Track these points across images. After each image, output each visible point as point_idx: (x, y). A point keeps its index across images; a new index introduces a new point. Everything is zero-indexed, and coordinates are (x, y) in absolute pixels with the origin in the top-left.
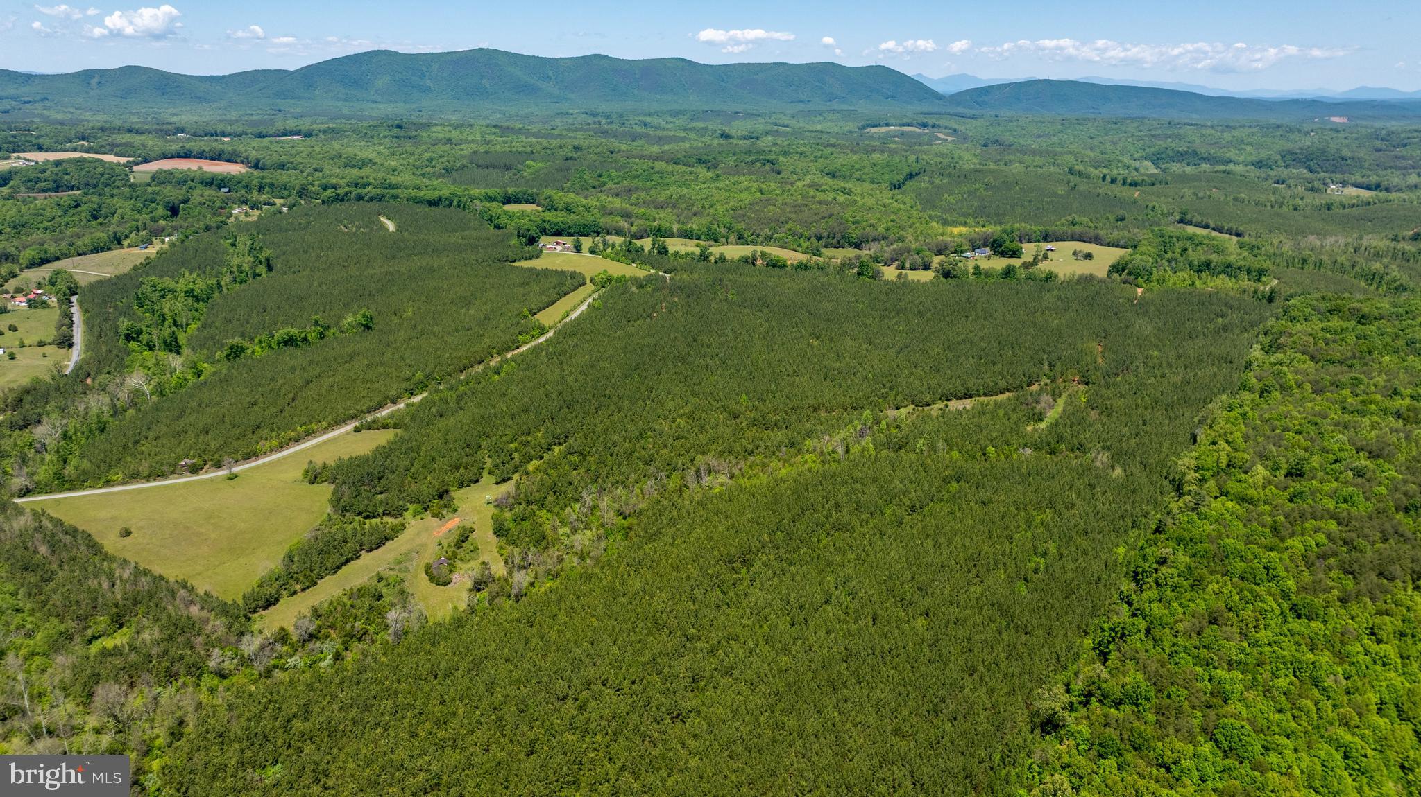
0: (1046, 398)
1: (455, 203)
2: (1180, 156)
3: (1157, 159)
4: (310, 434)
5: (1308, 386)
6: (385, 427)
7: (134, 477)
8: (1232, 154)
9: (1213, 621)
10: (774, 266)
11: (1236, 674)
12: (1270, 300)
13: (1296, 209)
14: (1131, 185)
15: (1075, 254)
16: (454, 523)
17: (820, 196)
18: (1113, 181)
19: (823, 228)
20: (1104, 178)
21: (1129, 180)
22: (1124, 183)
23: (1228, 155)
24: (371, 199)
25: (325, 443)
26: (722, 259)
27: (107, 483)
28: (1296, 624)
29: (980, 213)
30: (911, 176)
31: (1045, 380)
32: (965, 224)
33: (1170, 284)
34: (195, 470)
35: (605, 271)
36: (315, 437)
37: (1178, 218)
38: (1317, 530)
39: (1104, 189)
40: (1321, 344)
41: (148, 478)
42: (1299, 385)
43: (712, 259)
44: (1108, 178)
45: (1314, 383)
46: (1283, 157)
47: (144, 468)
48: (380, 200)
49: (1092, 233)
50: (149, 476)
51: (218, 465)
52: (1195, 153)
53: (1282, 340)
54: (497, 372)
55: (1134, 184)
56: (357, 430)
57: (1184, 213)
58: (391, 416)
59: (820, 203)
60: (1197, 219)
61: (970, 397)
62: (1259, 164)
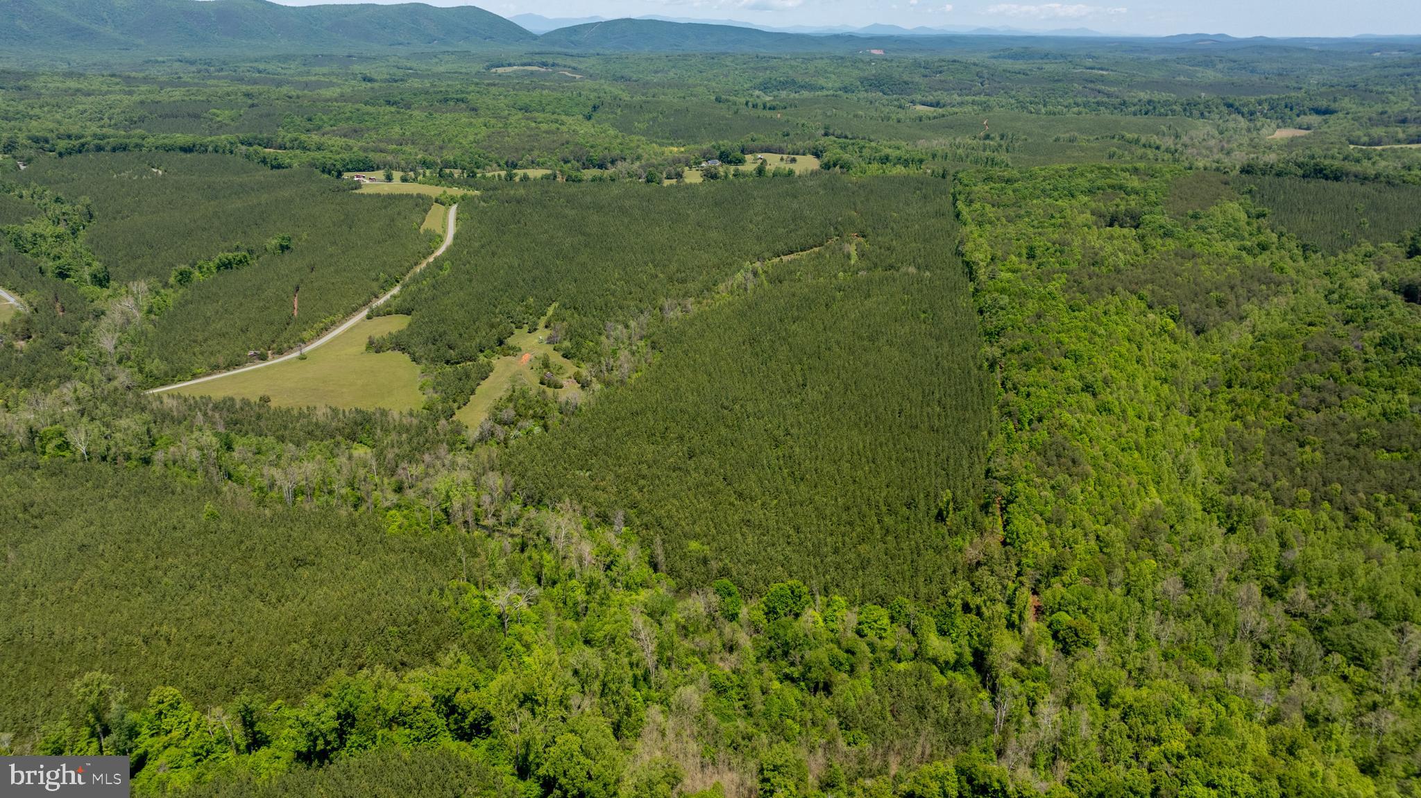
0: (847, 245)
1: (210, 148)
2: (783, 85)
3: (765, 87)
4: (333, 323)
5: (1004, 220)
6: (389, 313)
7: (216, 368)
8: (822, 82)
9: (1039, 316)
10: (574, 181)
11: (1063, 334)
12: (944, 177)
13: (899, 121)
14: (770, 109)
15: (782, 159)
16: (526, 357)
17: (544, 127)
18: (755, 106)
19: (566, 152)
20: (747, 104)
21: (768, 105)
22: (765, 108)
23: (820, 82)
24: (114, 150)
25: (352, 329)
26: (525, 178)
27: (194, 376)
28: (1076, 313)
29: (675, 135)
30: (595, 108)
31: (836, 238)
32: (672, 145)
33: (869, 173)
34: (263, 358)
35: (445, 192)
36: (338, 327)
37: (823, 132)
38: (1060, 278)
39: (754, 112)
40: (995, 197)
41: (227, 368)
42: (998, 220)
43: (517, 179)
44: (750, 104)
45: (1006, 217)
46: (862, 83)
47: (221, 360)
48: (125, 149)
49: (777, 145)
50: (229, 366)
51: (280, 352)
52: (794, 82)
53: (972, 197)
54: (441, 268)
55: (773, 108)
56: (369, 317)
57: (827, 128)
58: (387, 304)
59: (547, 132)
60: (838, 132)
61: (792, 253)
62: (845, 89)
